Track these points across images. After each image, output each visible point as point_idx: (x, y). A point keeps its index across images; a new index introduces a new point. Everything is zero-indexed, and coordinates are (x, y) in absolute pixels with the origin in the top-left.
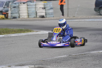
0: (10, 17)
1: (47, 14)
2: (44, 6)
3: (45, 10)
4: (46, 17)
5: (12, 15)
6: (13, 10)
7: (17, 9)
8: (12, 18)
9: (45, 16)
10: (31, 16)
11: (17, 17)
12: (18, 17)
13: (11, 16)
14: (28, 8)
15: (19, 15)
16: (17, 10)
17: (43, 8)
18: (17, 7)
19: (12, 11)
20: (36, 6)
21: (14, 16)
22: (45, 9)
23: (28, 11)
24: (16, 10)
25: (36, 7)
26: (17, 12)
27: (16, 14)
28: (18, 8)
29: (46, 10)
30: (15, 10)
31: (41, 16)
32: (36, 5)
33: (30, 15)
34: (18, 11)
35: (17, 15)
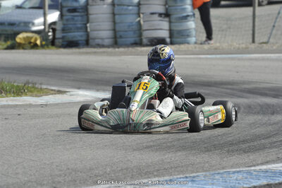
0: (61, 41)
1: (175, 35)
2: (167, 9)
3: (170, 22)
4: (172, 43)
5: (65, 34)
6: (67, 20)
7: (82, 16)
8: (65, 43)
9: (168, 40)
10: (123, 40)
11: (80, 42)
12: (85, 42)
13: (63, 38)
14: (114, 14)
15: (88, 35)
16: (80, 18)
17: (160, 15)
18: (82, 9)
19: (65, 23)
20: (139, 9)
21: (71, 39)
22: (167, 19)
23: (114, 22)
24: (78, 19)
25: (142, 11)
26: (79, 26)
27: (76, 34)
28: (83, 14)
29: (173, 20)
30: (76, 18)
31: (156, 38)
32: (139, 5)
33: (121, 37)
34: (86, 24)
35: (81, 36)
